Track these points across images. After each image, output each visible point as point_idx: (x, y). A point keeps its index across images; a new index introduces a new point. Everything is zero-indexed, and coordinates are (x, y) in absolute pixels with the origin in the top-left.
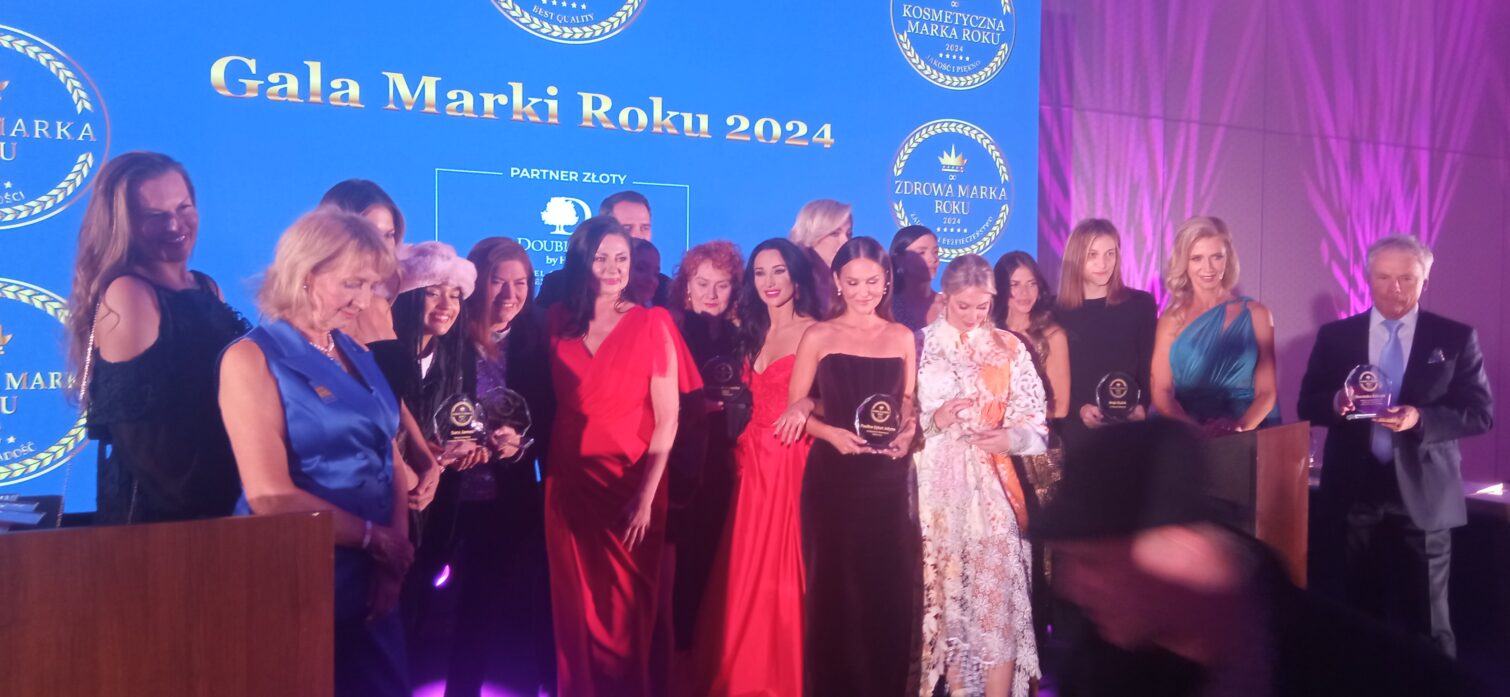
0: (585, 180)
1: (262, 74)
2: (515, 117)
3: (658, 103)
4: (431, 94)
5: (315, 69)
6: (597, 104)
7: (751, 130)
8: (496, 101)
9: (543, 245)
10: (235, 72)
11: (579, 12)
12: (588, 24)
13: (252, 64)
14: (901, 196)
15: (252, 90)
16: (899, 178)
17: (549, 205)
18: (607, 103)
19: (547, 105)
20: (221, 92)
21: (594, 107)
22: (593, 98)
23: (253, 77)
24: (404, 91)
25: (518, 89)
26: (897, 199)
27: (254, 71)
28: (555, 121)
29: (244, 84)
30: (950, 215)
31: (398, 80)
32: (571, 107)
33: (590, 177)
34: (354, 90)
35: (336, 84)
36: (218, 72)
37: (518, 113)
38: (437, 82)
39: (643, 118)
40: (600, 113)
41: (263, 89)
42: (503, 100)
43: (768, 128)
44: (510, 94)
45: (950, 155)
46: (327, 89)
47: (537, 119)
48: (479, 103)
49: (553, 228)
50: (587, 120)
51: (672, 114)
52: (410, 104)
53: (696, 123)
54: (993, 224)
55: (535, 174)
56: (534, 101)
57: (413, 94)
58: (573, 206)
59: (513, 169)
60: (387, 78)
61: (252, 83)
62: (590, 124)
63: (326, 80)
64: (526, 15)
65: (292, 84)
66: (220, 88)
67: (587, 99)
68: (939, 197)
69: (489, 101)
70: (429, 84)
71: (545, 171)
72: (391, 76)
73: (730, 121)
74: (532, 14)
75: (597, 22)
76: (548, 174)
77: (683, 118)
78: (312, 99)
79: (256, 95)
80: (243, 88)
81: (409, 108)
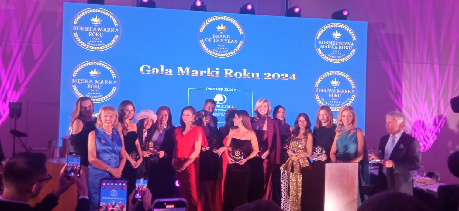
0: (225, 90)
1: (151, 69)
2: (208, 76)
3: (245, 71)
4: (188, 71)
5: (162, 67)
6: (229, 72)
7: (271, 77)
8: (203, 72)
10: (146, 68)
11: (225, 50)
12: (227, 53)
13: (149, 67)
14: (318, 93)
15: (149, 72)
16: (317, 88)
17: (215, 96)
18: (231, 71)
19: (216, 72)
20: (142, 73)
21: (228, 72)
22: (228, 70)
23: (149, 69)
24: (182, 71)
25: (209, 69)
26: (316, 94)
27: (149, 68)
28: (218, 76)
29: (147, 71)
30: (334, 98)
31: (180, 69)
32: (222, 72)
33: (227, 89)
34: (171, 71)
35: (167, 70)
36: (142, 69)
37: (209, 75)
38: (190, 68)
39: (241, 75)
40: (230, 74)
41: (151, 72)
42: (205, 72)
43: (276, 75)
44: (207, 70)
45: (334, 81)
46: (165, 71)
47: (213, 76)
48: (199, 73)
49: (217, 102)
50: (226, 76)
51: (249, 73)
52: (183, 74)
53: (255, 75)
54: (349, 100)
55: (212, 89)
56: (213, 72)
57: (184, 71)
58: (222, 96)
59: (207, 88)
61: (149, 71)
62: (227, 77)
63: (165, 69)
64: (212, 52)
65: (157, 71)
66: (142, 72)
67: (226, 71)
68: (330, 93)
69: (202, 72)
70: (188, 69)
71: (215, 88)
72: (179, 68)
73: (265, 74)
74: (213, 51)
75: (229, 52)
76: (216, 89)
77: (252, 74)
78: (161, 74)
79: (149, 73)
80: (147, 72)
81: (183, 75)
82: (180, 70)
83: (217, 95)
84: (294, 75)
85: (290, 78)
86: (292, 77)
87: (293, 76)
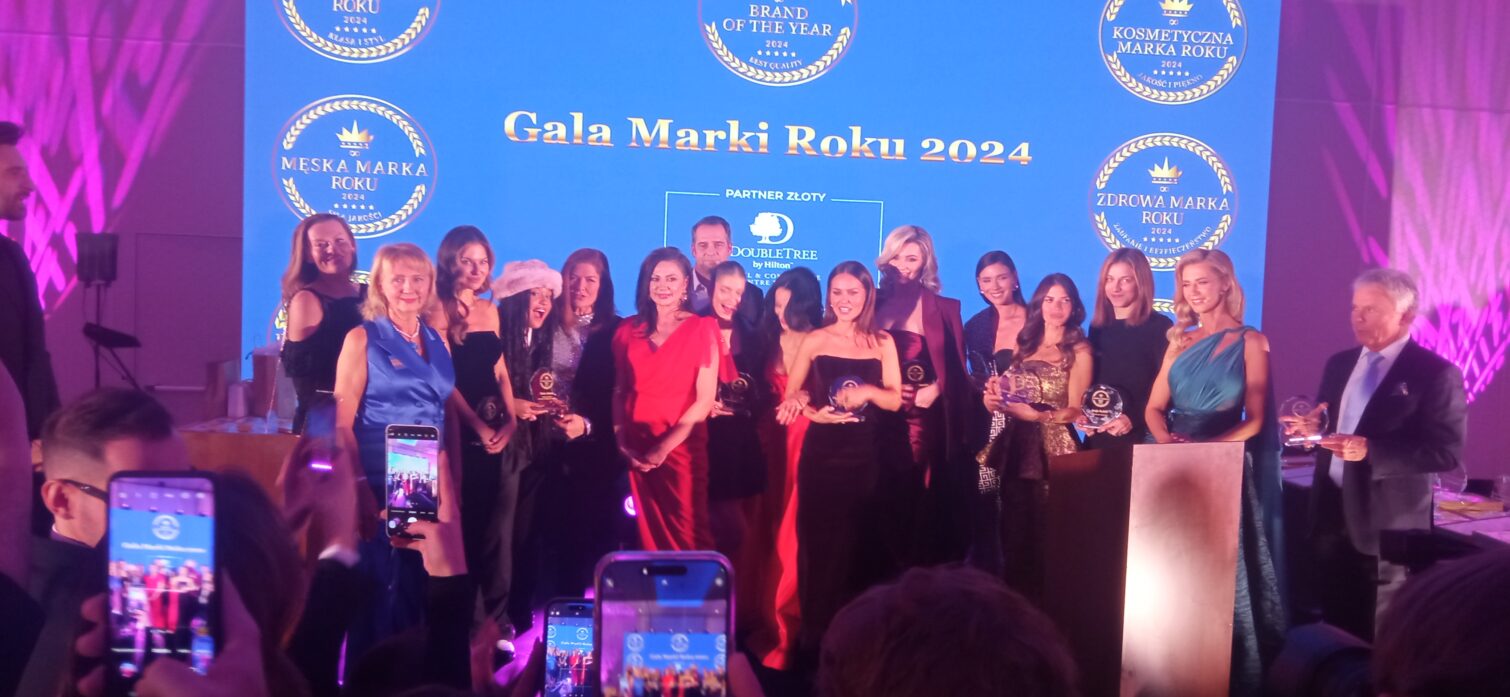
0: (789, 198)
1: (540, 124)
2: (731, 149)
3: (857, 131)
4: (664, 134)
5: (578, 118)
6: (801, 134)
7: (945, 152)
8: (716, 137)
9: (751, 252)
10: (522, 123)
11: (789, 59)
12: (796, 69)
13: (533, 117)
14: (1105, 208)
15: (533, 136)
16: (1101, 191)
17: (757, 219)
18: (810, 134)
19: (758, 138)
20: (512, 139)
21: (801, 138)
22: (799, 130)
23: (531, 125)
24: (644, 132)
25: (734, 125)
26: (1099, 211)
27: (535, 122)
28: (765, 150)
29: (527, 132)
30: (1161, 226)
31: (639, 123)
32: (779, 138)
33: (792, 196)
34: (606, 133)
35: (593, 128)
36: (509, 124)
37: (733, 145)
38: (670, 124)
39: (842, 146)
40: (804, 143)
41: (540, 135)
42: (722, 135)
43: (963, 149)
44: (727, 129)
45: (1162, 167)
46: (586, 133)
47: (750, 150)
48: (702, 138)
49: (760, 238)
50: (792, 149)
51: (870, 140)
52: (648, 142)
53: (892, 147)
54: (1211, 234)
55: (746, 194)
56: (748, 135)
57: (650, 133)
58: (777, 220)
59: (728, 191)
60: (631, 123)
61: (533, 131)
62: (795, 152)
63: (586, 125)
64: (744, 65)
65: (562, 131)
66: (511, 135)
67: (793, 131)
68: (1147, 208)
69: (710, 136)
70: (663, 126)
71: (754, 192)
72: (635, 121)
73: (925, 144)
74: (749, 64)
75: (804, 66)
76: (757, 194)
77: (879, 143)
78: (576, 141)
79: (535, 140)
80: (527, 135)
81: (647, 145)
82: (637, 128)
83: (760, 214)
84: (1024, 147)
85: (1011, 156)
86: (1019, 153)
87: (1020, 151)
